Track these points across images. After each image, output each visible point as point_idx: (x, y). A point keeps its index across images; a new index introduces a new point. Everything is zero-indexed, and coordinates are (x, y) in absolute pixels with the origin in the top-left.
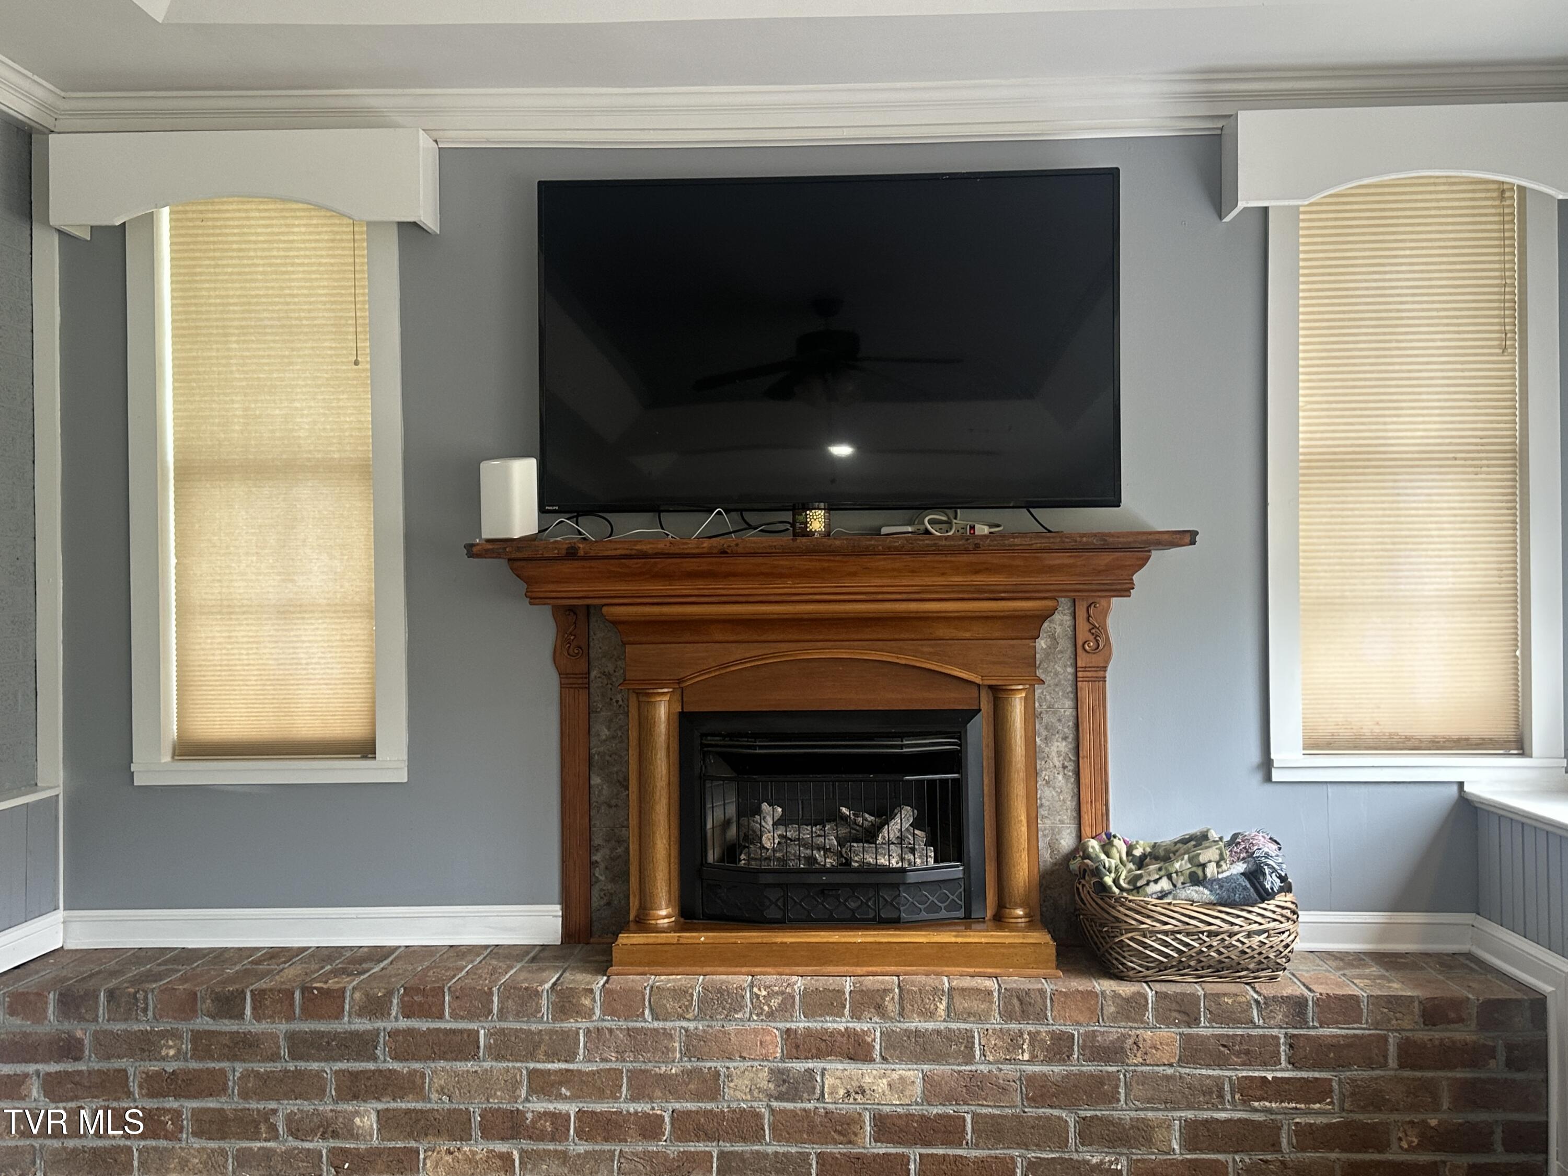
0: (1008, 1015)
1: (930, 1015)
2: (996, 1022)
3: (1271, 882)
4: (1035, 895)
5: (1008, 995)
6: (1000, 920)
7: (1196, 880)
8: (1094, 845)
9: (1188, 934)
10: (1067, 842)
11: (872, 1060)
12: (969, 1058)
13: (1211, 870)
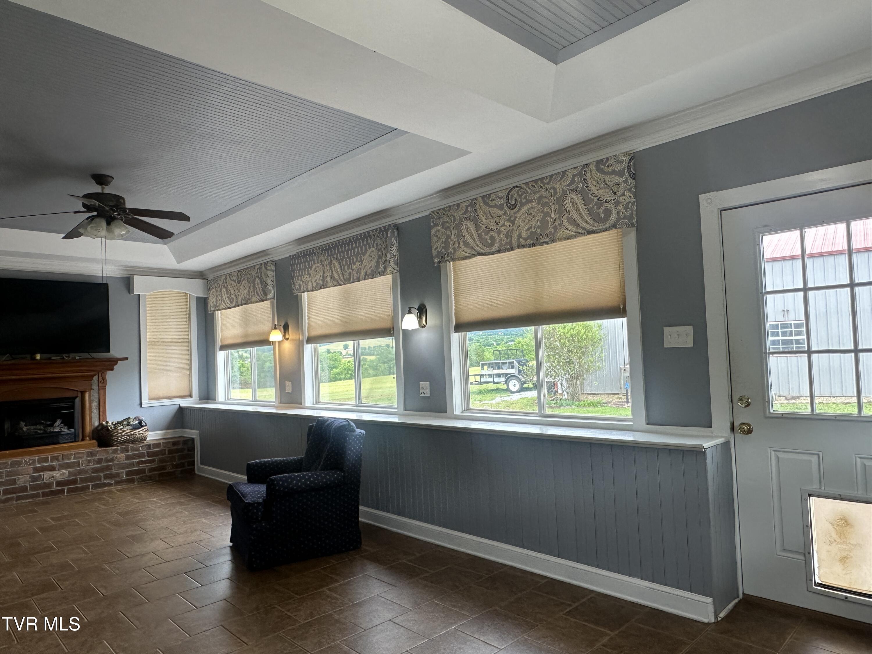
0: (87, 456)
1: (70, 459)
2: (85, 458)
3: (143, 424)
4: (91, 435)
5: (87, 453)
6: (83, 440)
7: (128, 425)
8: (104, 423)
9: (127, 436)
10: (96, 424)
11: (56, 470)
12: (79, 466)
13: (131, 423)
